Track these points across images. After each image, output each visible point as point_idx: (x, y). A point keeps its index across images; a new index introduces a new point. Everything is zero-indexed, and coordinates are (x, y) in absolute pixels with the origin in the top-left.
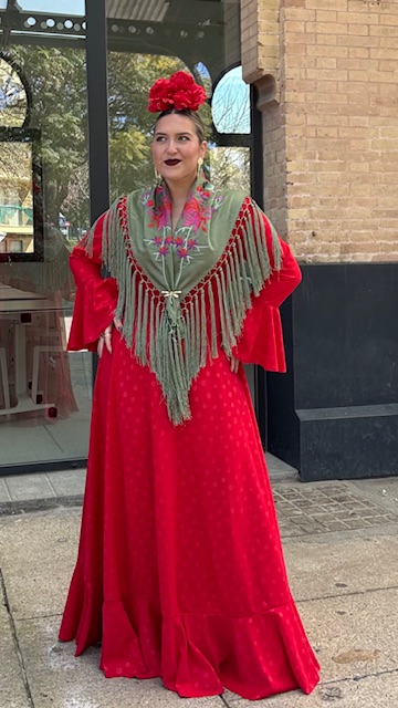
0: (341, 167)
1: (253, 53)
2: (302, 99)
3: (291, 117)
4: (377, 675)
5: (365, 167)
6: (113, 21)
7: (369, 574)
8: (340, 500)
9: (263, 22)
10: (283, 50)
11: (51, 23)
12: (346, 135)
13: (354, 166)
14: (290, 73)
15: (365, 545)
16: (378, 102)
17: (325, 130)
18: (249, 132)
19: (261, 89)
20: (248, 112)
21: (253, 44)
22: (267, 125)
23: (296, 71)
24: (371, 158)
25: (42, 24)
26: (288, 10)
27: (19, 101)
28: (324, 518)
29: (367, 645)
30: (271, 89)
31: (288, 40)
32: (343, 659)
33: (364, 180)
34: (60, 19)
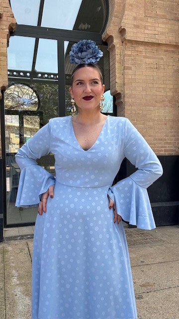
0: (143, 124)
1: (114, 86)
2: (130, 101)
3: (127, 107)
4: (155, 291)
5: (151, 124)
6: (67, 75)
7: (152, 258)
8: (142, 234)
9: (117, 75)
10: (124, 84)
11: (46, 76)
12: (145, 113)
13: (148, 123)
14: (126, 92)
15: (150, 249)
16: (156, 102)
17: (138, 112)
18: (112, 112)
19: (116, 97)
20: (112, 106)
21: (114, 82)
22: (119, 110)
23: (129, 91)
24: (154, 121)
25: (44, 76)
26: (126, 71)
27: (36, 102)
28: (137, 240)
29: (151, 282)
30: (120, 97)
31: (126, 81)
32: (143, 286)
33: (151, 128)
34: (49, 74)
